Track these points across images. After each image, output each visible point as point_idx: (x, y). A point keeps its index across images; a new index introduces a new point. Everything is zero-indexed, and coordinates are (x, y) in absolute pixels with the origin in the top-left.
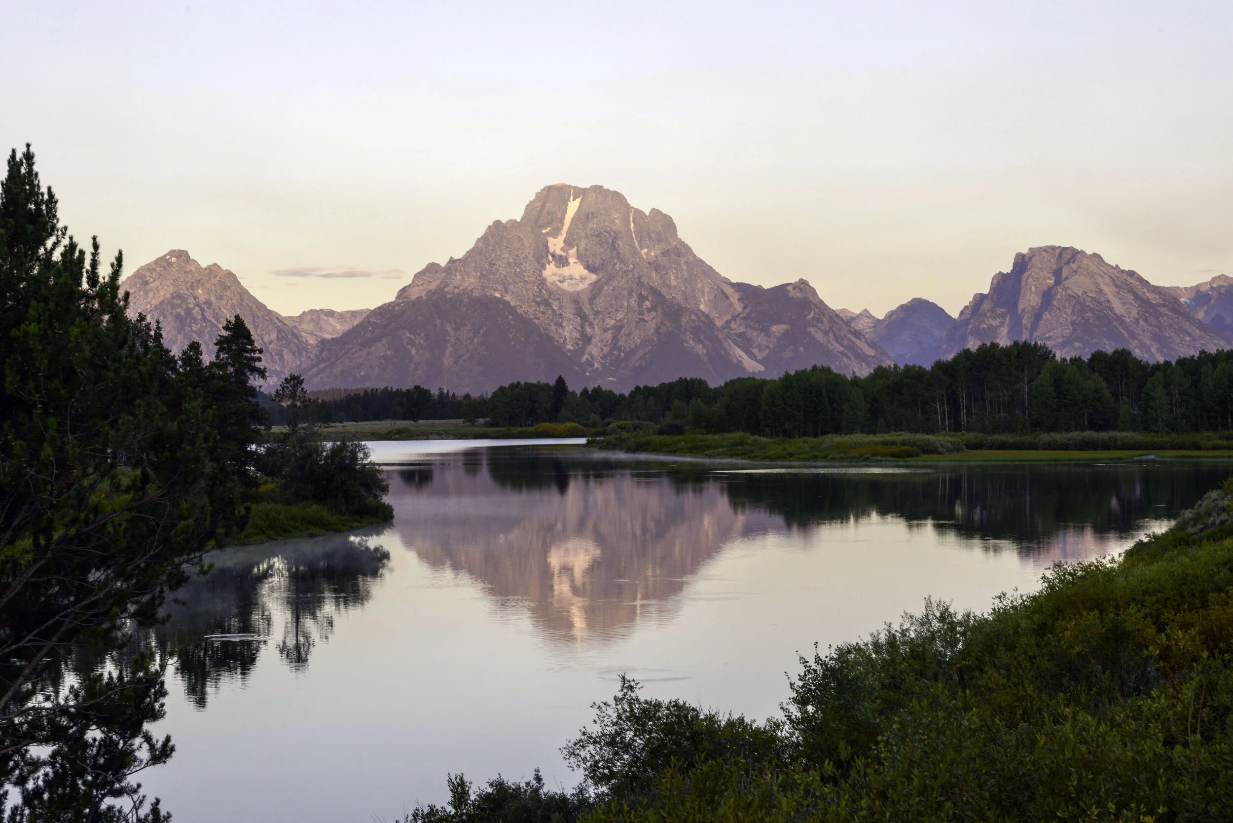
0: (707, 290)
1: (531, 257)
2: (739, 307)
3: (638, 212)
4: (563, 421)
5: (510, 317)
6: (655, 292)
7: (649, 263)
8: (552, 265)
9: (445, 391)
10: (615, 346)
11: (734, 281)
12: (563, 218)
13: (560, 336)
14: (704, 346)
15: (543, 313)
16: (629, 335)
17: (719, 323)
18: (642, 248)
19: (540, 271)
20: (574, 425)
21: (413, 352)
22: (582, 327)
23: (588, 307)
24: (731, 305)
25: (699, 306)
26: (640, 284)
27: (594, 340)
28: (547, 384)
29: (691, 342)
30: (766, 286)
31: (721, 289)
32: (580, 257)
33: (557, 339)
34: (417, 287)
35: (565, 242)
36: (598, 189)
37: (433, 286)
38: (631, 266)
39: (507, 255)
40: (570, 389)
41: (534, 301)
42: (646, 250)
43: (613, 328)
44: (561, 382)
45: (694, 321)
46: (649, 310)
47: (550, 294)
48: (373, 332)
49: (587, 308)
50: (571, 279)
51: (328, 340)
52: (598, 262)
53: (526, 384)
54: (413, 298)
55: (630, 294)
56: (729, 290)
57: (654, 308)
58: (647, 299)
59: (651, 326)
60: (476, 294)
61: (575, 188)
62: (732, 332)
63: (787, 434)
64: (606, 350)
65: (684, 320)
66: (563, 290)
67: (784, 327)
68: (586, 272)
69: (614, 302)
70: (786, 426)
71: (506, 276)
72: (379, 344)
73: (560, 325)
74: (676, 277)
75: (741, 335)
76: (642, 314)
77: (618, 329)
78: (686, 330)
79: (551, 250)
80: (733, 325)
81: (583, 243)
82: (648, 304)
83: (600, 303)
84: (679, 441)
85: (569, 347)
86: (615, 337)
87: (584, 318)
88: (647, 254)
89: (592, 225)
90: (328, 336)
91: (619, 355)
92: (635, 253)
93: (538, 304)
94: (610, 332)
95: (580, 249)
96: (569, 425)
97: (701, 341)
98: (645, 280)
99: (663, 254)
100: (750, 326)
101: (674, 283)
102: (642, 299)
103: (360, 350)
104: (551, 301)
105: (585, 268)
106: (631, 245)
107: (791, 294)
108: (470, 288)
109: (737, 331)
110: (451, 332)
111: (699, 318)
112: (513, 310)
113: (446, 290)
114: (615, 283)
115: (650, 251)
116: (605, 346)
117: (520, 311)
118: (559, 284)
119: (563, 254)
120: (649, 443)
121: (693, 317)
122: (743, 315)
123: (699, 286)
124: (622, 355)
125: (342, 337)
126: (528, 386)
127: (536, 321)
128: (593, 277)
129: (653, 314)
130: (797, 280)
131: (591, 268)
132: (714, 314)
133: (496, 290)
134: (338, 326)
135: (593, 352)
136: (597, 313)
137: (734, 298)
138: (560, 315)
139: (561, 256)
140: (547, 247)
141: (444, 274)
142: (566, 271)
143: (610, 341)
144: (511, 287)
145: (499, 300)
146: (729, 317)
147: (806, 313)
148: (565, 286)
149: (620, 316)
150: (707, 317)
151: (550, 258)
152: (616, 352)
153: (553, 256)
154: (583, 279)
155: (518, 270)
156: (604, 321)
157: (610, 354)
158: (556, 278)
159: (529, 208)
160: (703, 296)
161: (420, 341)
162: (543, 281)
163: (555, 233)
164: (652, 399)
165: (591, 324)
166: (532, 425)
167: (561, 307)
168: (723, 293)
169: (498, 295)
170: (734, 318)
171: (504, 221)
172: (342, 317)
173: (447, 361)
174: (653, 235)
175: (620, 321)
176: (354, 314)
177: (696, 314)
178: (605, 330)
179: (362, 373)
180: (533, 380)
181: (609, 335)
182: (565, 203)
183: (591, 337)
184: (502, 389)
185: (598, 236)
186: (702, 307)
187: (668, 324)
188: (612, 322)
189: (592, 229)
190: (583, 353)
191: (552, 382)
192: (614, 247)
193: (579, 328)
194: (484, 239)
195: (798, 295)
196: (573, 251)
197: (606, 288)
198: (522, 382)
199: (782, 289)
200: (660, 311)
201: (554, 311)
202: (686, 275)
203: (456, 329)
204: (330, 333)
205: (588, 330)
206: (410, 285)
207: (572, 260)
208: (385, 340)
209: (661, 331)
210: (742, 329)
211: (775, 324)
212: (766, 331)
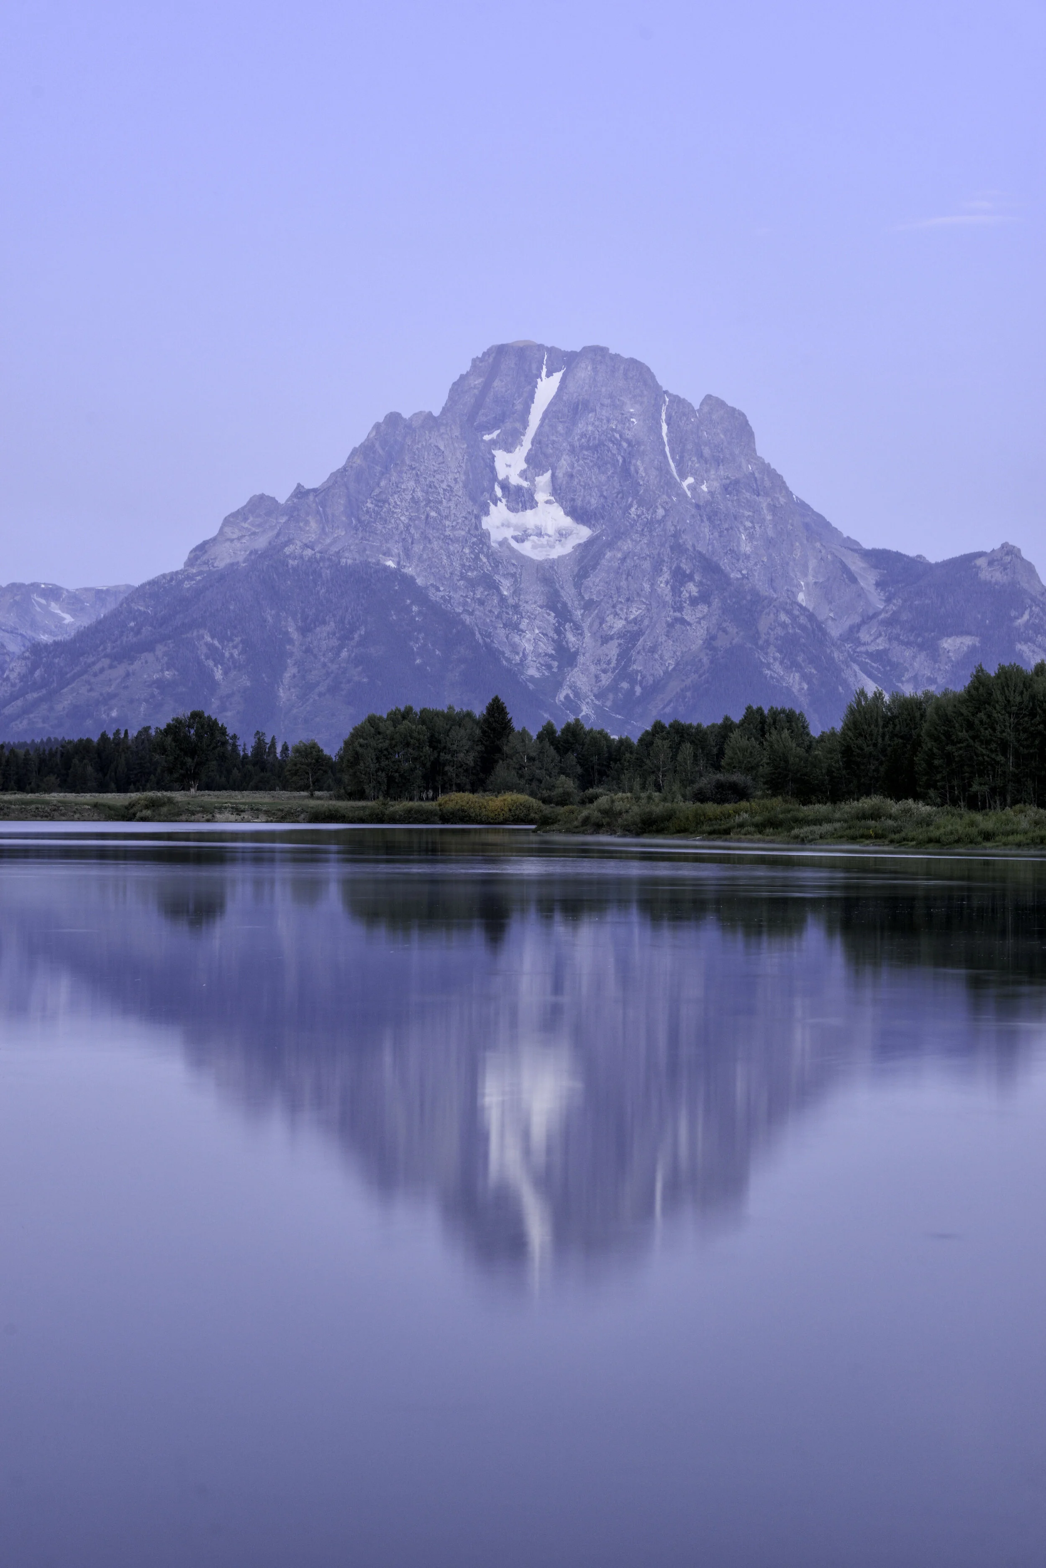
0: (812, 563)
1: (458, 489)
2: (877, 601)
3: (677, 401)
4: (498, 790)
5: (415, 608)
6: (710, 567)
7: (698, 506)
8: (502, 505)
9: (268, 740)
10: (623, 670)
11: (867, 545)
12: (527, 411)
13: (514, 648)
14: (805, 677)
15: (481, 602)
16: (653, 650)
17: (835, 631)
18: (683, 477)
19: (478, 518)
20: (523, 798)
21: (218, 674)
22: (558, 631)
23: (573, 591)
24: (861, 594)
25: (795, 595)
26: (678, 549)
27: (581, 659)
28: (469, 715)
29: (777, 666)
31: (842, 562)
32: (558, 492)
33: (508, 654)
34: (228, 544)
35: (527, 460)
36: (597, 354)
37: (261, 543)
38: (661, 512)
39: (412, 484)
40: (517, 725)
41: (463, 577)
42: (690, 480)
43: (621, 635)
44: (497, 709)
45: (784, 625)
46: (694, 601)
47: (496, 562)
48: (138, 632)
49: (568, 594)
50: (540, 534)
51: (46, 646)
52: (594, 502)
53: (423, 711)
54: (221, 564)
55: (657, 570)
56: (856, 565)
57: (704, 598)
58: (691, 578)
59: (697, 635)
60: (347, 560)
61: (551, 350)
62: (862, 649)
63: (975, 804)
64: (606, 680)
65: (764, 624)
66: (523, 557)
67: (968, 641)
68: (567, 522)
69: (623, 583)
70: (975, 788)
71: (407, 527)
72: (149, 656)
73: (515, 627)
74: (751, 537)
75: (879, 656)
76: (680, 609)
77: (630, 637)
78: (767, 641)
79: (501, 476)
80: (864, 636)
81: (564, 463)
82: (692, 589)
83: (595, 582)
84: (737, 812)
85: (532, 672)
86: (625, 655)
87: (563, 615)
88: (693, 488)
89: (585, 425)
90: (45, 638)
91: (632, 691)
92: (670, 485)
93: (472, 584)
94: (615, 642)
95: (560, 474)
96: (511, 797)
97: (794, 665)
98: (687, 540)
99: (726, 488)
100: (897, 638)
101: (746, 548)
102: (680, 578)
103: (111, 667)
104: (497, 577)
105: (567, 514)
106: (663, 469)
107: (986, 574)
108: (334, 549)
109: (872, 648)
110: (295, 635)
111: (794, 618)
112: (420, 595)
113: (288, 550)
114: (627, 545)
115: (699, 481)
116: (605, 671)
117: (435, 596)
118: (514, 544)
119: (525, 484)
120: (670, 816)
121: (783, 617)
122: (883, 616)
123: (798, 554)
124: (638, 690)
125: (73, 641)
126: (427, 718)
127: (467, 619)
128: (584, 533)
129: (703, 609)
130: (997, 546)
131: (579, 514)
132: (825, 613)
133: (388, 554)
134: (68, 619)
135: (579, 684)
136: (588, 605)
137: (868, 580)
138: (516, 607)
139: (519, 488)
140: (493, 469)
141: (283, 520)
142: (529, 518)
143: (614, 662)
144: (417, 548)
145: (396, 575)
146: (857, 619)
147: (1013, 613)
148: (526, 549)
149: (635, 612)
150: (811, 617)
151: (499, 492)
152: (625, 685)
153: (505, 486)
154: (562, 535)
155: (433, 514)
156: (602, 621)
157: (614, 687)
158: (509, 533)
159: (458, 388)
160: (805, 575)
161: (233, 652)
162: (483, 537)
163: (509, 443)
164: (687, 749)
165: (577, 628)
166: (434, 799)
167: (516, 592)
168: (845, 569)
169: (391, 564)
170: (867, 619)
171: (406, 415)
172: (74, 601)
173: (284, 694)
174: (706, 451)
175: (635, 621)
176: (100, 595)
177: (788, 612)
178: (606, 640)
179: (114, 714)
180: (440, 705)
181: (613, 650)
182: (531, 381)
183: (576, 653)
184: (372, 721)
185: (595, 448)
186: (801, 597)
187: (732, 629)
188: (619, 624)
189: (583, 435)
190: (559, 685)
191: (479, 710)
192: (626, 472)
193: (552, 634)
194: (365, 450)
195: (997, 576)
196: (544, 480)
197: (608, 555)
198: (417, 709)
199: (967, 561)
200: (716, 602)
201: (503, 599)
202: (771, 533)
203: (304, 631)
204: (51, 633)
205: (571, 637)
206: (214, 540)
207: (541, 497)
208: (160, 649)
209: (718, 643)
210: (881, 644)
211: (949, 635)
212: (932, 650)
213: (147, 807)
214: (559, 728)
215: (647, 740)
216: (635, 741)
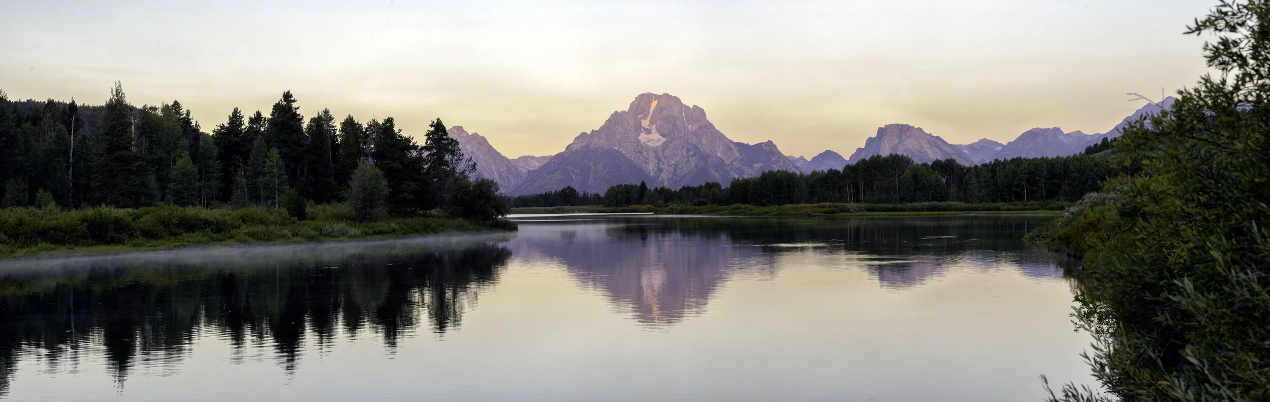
0: (721, 146)
1: (633, 129)
2: (737, 155)
3: (687, 107)
4: (644, 204)
5: (622, 159)
6: (696, 148)
7: (692, 133)
8: (643, 133)
9: (586, 193)
10: (675, 173)
11: (735, 141)
12: (649, 110)
13: (647, 169)
14: (720, 174)
15: (639, 157)
16: (682, 168)
17: (727, 163)
18: (689, 125)
19: (637, 136)
20: (650, 206)
21: (574, 177)
22: (658, 164)
23: (661, 154)
24: (733, 153)
25: (717, 154)
26: (687, 143)
27: (664, 171)
28: (636, 185)
29: (713, 172)
30: (751, 144)
31: (728, 145)
32: (657, 129)
33: (646, 170)
34: (576, 145)
35: (650, 122)
36: (666, 95)
37: (584, 144)
38: (683, 134)
39: (621, 129)
40: (648, 188)
41: (634, 151)
42: (690, 126)
43: (674, 165)
44: (643, 184)
45: (714, 161)
46: (692, 156)
47: (642, 148)
48: (554, 167)
49: (661, 155)
50: (653, 140)
51: (532, 171)
52: (666, 132)
53: (625, 185)
54: (574, 149)
55: (683, 148)
56: (732, 146)
57: (694, 155)
58: (691, 150)
59: (693, 164)
60: (605, 148)
61: (655, 95)
62: (734, 167)
63: (763, 205)
64: (670, 176)
65: (710, 161)
66: (649, 146)
67: (760, 164)
68: (660, 137)
69: (674, 152)
70: (763, 201)
71: (620, 139)
72: (556, 173)
73: (647, 163)
74: (706, 140)
75: (739, 169)
76: (689, 158)
77: (676, 165)
78: (710, 166)
79: (643, 126)
80: (734, 164)
81: (659, 123)
82: (691, 153)
83: (667, 152)
84: (704, 208)
85: (652, 174)
86: (675, 170)
87: (659, 160)
88: (691, 128)
89: (664, 113)
90: (531, 169)
91: (677, 178)
92: (685, 127)
93: (636, 153)
94: (672, 167)
95: (658, 125)
96: (647, 206)
97: (717, 171)
98: (690, 141)
99: (699, 128)
100: (743, 164)
101: (704, 142)
102: (688, 150)
103: (548, 176)
104: (642, 151)
105: (660, 135)
106: (683, 123)
107: (764, 148)
108: (602, 145)
109: (737, 167)
110: (593, 166)
111: (717, 160)
112: (623, 156)
113: (591, 146)
114: (675, 142)
115: (692, 126)
116: (670, 174)
117: (628, 156)
118: (647, 143)
119: (649, 128)
120: (687, 209)
121: (714, 160)
122: (739, 159)
123: (717, 144)
124: (678, 178)
125: (538, 169)
126: (626, 186)
127: (635, 162)
128: (664, 140)
129: (694, 158)
130: (767, 141)
131: (663, 135)
132: (724, 158)
133: (615, 146)
134: (537, 164)
135: (664, 177)
136: (666, 157)
137: (735, 149)
138: (647, 158)
139: (648, 129)
140: (641, 124)
141: (589, 138)
142: (650, 136)
143: (672, 172)
144: (623, 144)
145: (617, 151)
146: (732, 160)
147: (771, 157)
148: (649, 144)
149: (677, 159)
150: (721, 159)
151: (642, 130)
152: (675, 177)
153: (644, 129)
154: (659, 140)
155: (626, 136)
156: (669, 161)
157: (672, 177)
158: (645, 140)
159: (632, 105)
160: (720, 149)
161: (577, 171)
162: (639, 141)
163: (645, 118)
164: (691, 193)
165: (663, 163)
166: (628, 207)
167: (647, 155)
168: (730, 147)
169: (616, 148)
170: (735, 160)
171: (619, 112)
172: (539, 159)
173: (590, 181)
174: (694, 119)
175: (677, 161)
176: (544, 158)
177: (716, 158)
178: (670, 166)
179: (548, 187)
180: (629, 183)
181: (672, 169)
182: (650, 102)
183: (663, 170)
184: (612, 188)
185: (667, 119)
186: (719, 155)
187: (702, 163)
188: (673, 162)
189: (663, 115)
190: (659, 177)
191: (639, 184)
192: (674, 124)
193: (657, 165)
194: (609, 121)
195: (767, 148)
196: (654, 127)
197: (670, 145)
198: (623, 184)
199: (759, 146)
200: (697, 156)
201: (644, 157)
202: (711, 139)
203: (595, 166)
204: (533, 168)
205: (661, 166)
206: (572, 144)
207: (653, 131)
208: (559, 171)
209: (698, 166)
210: (739, 166)
211: (755, 163)
212: (751, 167)
213: (557, 210)
214: (659, 188)
215: (681, 190)
216: (678, 191)
